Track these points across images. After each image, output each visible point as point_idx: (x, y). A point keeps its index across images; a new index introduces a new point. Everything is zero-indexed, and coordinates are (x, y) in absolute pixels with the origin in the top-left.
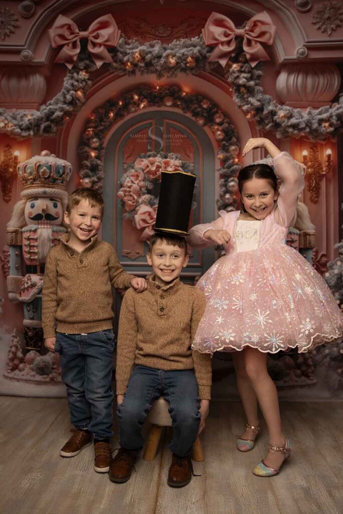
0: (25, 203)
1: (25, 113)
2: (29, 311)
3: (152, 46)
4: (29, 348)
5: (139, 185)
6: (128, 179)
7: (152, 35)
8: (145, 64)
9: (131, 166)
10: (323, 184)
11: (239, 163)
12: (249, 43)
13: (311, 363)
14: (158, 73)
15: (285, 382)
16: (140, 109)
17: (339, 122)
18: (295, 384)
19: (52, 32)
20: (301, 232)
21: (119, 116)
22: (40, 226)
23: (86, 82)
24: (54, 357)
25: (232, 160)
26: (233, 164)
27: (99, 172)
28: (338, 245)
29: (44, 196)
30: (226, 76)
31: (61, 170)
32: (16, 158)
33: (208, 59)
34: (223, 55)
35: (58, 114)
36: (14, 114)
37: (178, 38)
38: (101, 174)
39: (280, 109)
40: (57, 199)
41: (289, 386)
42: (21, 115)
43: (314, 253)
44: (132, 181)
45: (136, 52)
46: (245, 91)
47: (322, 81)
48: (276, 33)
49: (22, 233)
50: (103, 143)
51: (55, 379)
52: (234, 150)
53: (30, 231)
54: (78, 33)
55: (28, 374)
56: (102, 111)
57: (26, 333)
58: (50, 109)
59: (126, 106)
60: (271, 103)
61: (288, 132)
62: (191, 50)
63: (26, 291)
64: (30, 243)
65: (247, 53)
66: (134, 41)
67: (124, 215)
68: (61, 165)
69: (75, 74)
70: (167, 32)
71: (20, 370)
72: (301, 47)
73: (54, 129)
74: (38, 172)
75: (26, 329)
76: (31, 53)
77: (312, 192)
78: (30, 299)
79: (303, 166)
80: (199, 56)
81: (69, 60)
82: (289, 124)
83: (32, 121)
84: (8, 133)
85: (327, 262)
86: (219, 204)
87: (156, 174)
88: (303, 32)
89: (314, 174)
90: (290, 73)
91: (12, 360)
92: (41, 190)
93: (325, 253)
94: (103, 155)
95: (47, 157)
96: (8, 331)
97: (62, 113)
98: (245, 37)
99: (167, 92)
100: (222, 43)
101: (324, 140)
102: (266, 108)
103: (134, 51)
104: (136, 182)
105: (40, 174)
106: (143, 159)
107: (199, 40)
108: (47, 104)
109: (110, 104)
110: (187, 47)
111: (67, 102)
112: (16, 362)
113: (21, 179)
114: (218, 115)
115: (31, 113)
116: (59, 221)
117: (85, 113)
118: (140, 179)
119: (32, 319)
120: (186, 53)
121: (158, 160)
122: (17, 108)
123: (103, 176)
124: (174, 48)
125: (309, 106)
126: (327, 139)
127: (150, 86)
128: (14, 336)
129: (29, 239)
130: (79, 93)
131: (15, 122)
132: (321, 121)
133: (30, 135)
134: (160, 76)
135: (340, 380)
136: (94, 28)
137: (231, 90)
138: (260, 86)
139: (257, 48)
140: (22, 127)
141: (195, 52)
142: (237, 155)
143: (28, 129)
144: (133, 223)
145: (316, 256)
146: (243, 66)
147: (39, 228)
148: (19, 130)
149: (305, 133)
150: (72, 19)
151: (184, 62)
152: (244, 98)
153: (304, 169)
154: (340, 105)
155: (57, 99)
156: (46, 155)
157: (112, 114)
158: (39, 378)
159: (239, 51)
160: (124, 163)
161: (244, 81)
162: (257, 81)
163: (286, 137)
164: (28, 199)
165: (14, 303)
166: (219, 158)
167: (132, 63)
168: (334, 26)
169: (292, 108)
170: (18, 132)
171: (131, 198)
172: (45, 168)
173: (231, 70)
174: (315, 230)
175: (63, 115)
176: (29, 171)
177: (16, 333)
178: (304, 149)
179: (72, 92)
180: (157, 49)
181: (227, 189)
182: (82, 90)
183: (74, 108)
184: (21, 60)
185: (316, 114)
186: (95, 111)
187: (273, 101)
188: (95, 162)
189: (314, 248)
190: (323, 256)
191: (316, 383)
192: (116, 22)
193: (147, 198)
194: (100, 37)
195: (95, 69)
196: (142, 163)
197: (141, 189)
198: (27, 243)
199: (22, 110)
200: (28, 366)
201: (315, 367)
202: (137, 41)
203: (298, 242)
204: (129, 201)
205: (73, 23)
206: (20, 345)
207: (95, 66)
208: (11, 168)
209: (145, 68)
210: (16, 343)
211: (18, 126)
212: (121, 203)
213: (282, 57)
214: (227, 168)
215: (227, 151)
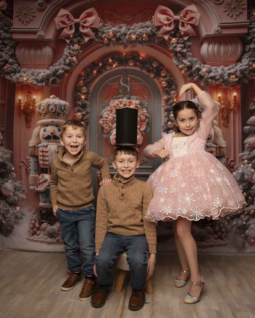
0: (40, 128)
1: (40, 71)
2: (43, 197)
3: (121, 28)
4: (43, 221)
5: (113, 116)
6: (105, 113)
7: (120, 20)
8: (116, 39)
9: (107, 105)
10: (232, 114)
12: (183, 25)
13: (224, 231)
14: (124, 44)
15: (207, 242)
16: (113, 68)
17: (242, 75)
18: (214, 244)
19: (57, 20)
20: (217, 146)
21: (100, 72)
22: (49, 143)
23: (79, 51)
24: (59, 226)
25: (172, 100)
26: (173, 103)
27: (87, 108)
28: (241, 154)
29: (52, 124)
30: (168, 46)
31: (63, 108)
32: (34, 100)
33: (156, 35)
34: (166, 33)
35: (61, 71)
36: (33, 72)
37: (137, 22)
38: (88, 110)
39: (203, 67)
40: (60, 126)
41: (210, 245)
42: (37, 72)
43: (226, 160)
44: (108, 114)
45: (110, 32)
46: (180, 56)
47: (230, 48)
48: (200, 18)
49: (38, 147)
50: (90, 90)
51: (60, 241)
52: (173, 94)
53: (44, 146)
54: (73, 20)
55: (42, 238)
56: (89, 70)
57: (41, 212)
58: (56, 68)
59: (104, 66)
60: (198, 63)
61: (208, 82)
62: (146, 30)
63: (41, 184)
64: (43, 154)
65: (182, 31)
66: (109, 24)
67: (103, 136)
68: (63, 104)
69: (71, 46)
70: (130, 18)
71: (38, 235)
72: (217, 27)
73: (58, 81)
74: (48, 108)
75: (41, 209)
76: (43, 33)
77: (224, 121)
78: (43, 190)
79: (218, 103)
80: (151, 33)
81: (68, 37)
82: (209, 76)
83: (44, 76)
84: (29, 84)
85: (234, 165)
86: (164, 128)
88: (218, 17)
89: (226, 109)
90: (209, 44)
91: (32, 228)
92: (50, 120)
93: (233, 160)
94: (89, 98)
95: (54, 99)
96: (30, 210)
97: (63, 71)
98: (180, 21)
99: (130, 57)
100: (166, 25)
101: (232, 86)
102: (194, 66)
103: (109, 31)
104: (111, 115)
105: (50, 110)
106: (115, 100)
108: (54, 66)
109: (94, 65)
110: (143, 28)
111: (66, 64)
112: (35, 230)
113: (38, 114)
114: (163, 71)
115: (44, 71)
117: (77, 71)
118: (113, 112)
119: (45, 202)
120: (142, 32)
121: (125, 100)
122: (34, 69)
123: (90, 111)
124: (135, 28)
125: (222, 64)
126: (234, 86)
127: (119, 53)
128: (33, 213)
129: (42, 152)
130: (74, 58)
131: (34, 77)
132: (230, 74)
133: (43, 85)
134: (126, 46)
135: (243, 242)
136: (84, 17)
137: (171, 55)
138: (190, 52)
139: (188, 28)
140: (38, 81)
141: (148, 31)
142: (175, 97)
143: (42, 81)
144: (109, 141)
145: (227, 161)
146: (179, 39)
147: (49, 144)
148: (36, 82)
149: (219, 82)
150: (69, 11)
152: (180, 60)
153: (219, 105)
154: (242, 64)
155: (60, 63)
156: (53, 98)
157: (95, 72)
158: (49, 240)
159: (177, 29)
160: (103, 103)
161: (179, 49)
162: (189, 49)
163: (207, 85)
164: (42, 126)
165: (34, 192)
166: (164, 99)
167: (107, 39)
168: (238, 13)
169: (211, 66)
171: (108, 125)
172: (52, 106)
173: (171, 42)
174: (226, 144)
175: (64, 72)
176: (42, 108)
177: (34, 211)
178: (219, 93)
179: (69, 58)
180: (123, 29)
181: (169, 118)
182: (76, 57)
183: (71, 68)
184: (37, 38)
185: (226, 70)
186: (85, 69)
187: (199, 62)
188: (84, 102)
189: (226, 156)
190: (232, 161)
191: (227, 243)
192: (97, 13)
194: (87, 22)
195: (84, 43)
196: (115, 103)
197: (114, 119)
198: (41, 154)
199: (38, 70)
200: (43, 232)
201: (227, 232)
202: (111, 24)
203: (215, 152)
204: (106, 126)
205: (70, 14)
206: (37, 219)
207: (84, 41)
208: (31, 106)
209: (116, 41)
210: (35, 218)
211: (35, 79)
212: (101, 128)
213: (204, 33)
214: (169, 105)
215: (169, 94)
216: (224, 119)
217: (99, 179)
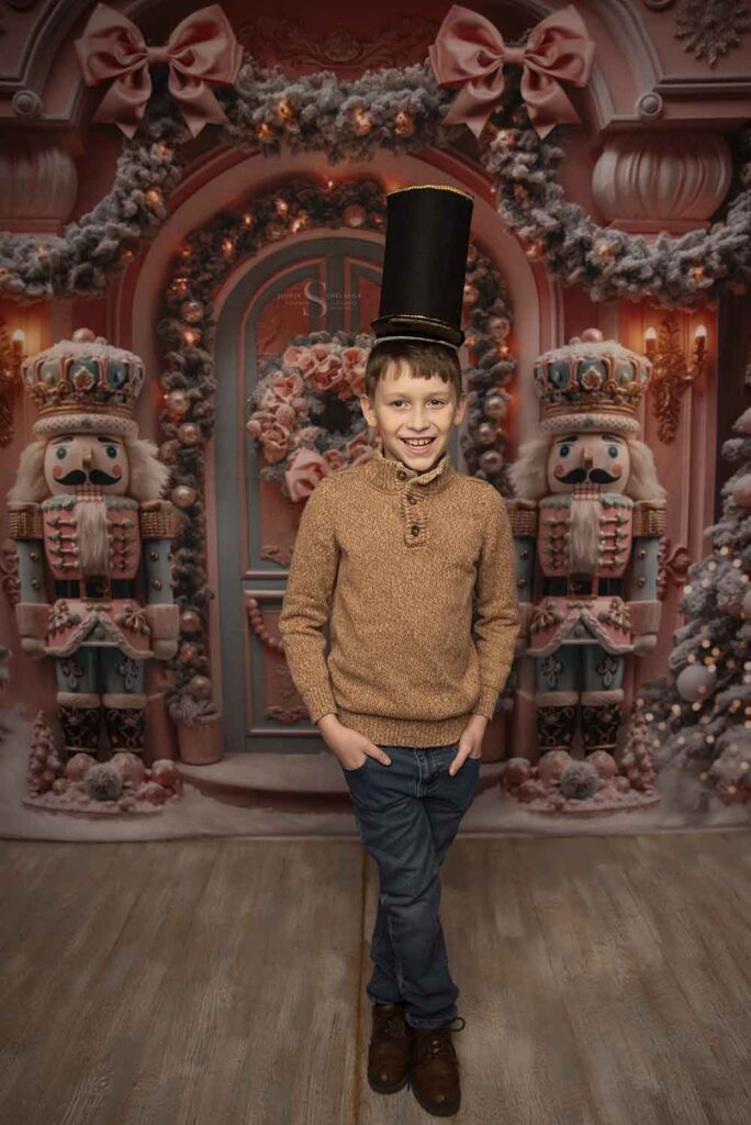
0: (46, 446)
1: (33, 241)
2: (67, 675)
3: (317, 85)
4: (74, 749)
5: (294, 405)
6: (269, 391)
7: (315, 58)
8: (301, 128)
9: (274, 364)
10: (687, 401)
11: (510, 356)
12: (535, 83)
13: (649, 765)
14: (331, 149)
15: (597, 801)
16: (292, 233)
17: (724, 267)
18: (617, 805)
19: (84, 47)
20: (638, 503)
21: (245, 248)
22: (80, 498)
23: (169, 170)
24: (126, 766)
25: (494, 350)
26: (497, 359)
27: (205, 377)
28: (711, 529)
29: (85, 431)
30: (483, 158)
31: (119, 374)
32: (18, 346)
33: (442, 117)
34: (478, 109)
35: (108, 243)
36: (6, 244)
37: (375, 67)
38: (209, 381)
39: (602, 236)
40: (113, 438)
41: (605, 810)
42: (23, 246)
43: (663, 547)
44: (277, 397)
45: (280, 99)
46: (524, 194)
47: (692, 172)
48: (596, 58)
49: (41, 512)
50: (212, 311)
51: (131, 809)
52: (498, 327)
53: (60, 508)
54: (145, 51)
55: (73, 800)
57: (64, 720)
58: (89, 232)
59: (260, 226)
60: (582, 222)
61: (615, 288)
62: (405, 96)
63: (58, 632)
64: (61, 534)
65: (531, 105)
66: (274, 72)
67: (264, 470)
68: (119, 362)
69: (142, 151)
70: (350, 52)
71: (57, 793)
72: (650, 93)
73: (100, 278)
74: (68, 378)
75: (64, 711)
76: (36, 96)
77: (662, 420)
78: (67, 651)
79: (645, 362)
80: (424, 110)
81: (127, 115)
82: (619, 269)
83: (49, 260)
85: (688, 564)
86: (466, 445)
87: (330, 381)
88: (655, 57)
89: (669, 381)
90: (623, 153)
91: (38, 772)
92: (78, 418)
93: (685, 546)
94: (211, 339)
95: (88, 344)
96: (27, 716)
97: (116, 242)
98: (525, 68)
99: (351, 193)
100: (475, 81)
101: (692, 305)
102: (570, 232)
103: (276, 95)
105: (75, 381)
106: (301, 348)
107: (422, 72)
108: (81, 222)
109: (224, 221)
110: (396, 89)
111: (126, 215)
112: (47, 776)
113: (32, 395)
115: (45, 243)
116: (121, 486)
117: (167, 242)
118: (295, 391)
119: (75, 690)
120: (393, 103)
121: (335, 349)
122: (12, 231)
123: (215, 387)
124: (366, 90)
125: (663, 229)
126: (698, 304)
127: (310, 180)
128: (39, 726)
129: (57, 525)
130: (154, 196)
131: (12, 264)
132: (686, 264)
133: (45, 292)
134: (335, 156)
136: (183, 38)
138: (556, 183)
139: (552, 95)
140: (27, 276)
141: (413, 100)
142: (505, 339)
143: (40, 279)
144: (283, 489)
145: (666, 551)
146: (521, 136)
147: (77, 502)
148: (18, 282)
149: (651, 290)
150: (128, 16)
151: (390, 124)
152: (523, 210)
153: (648, 369)
154: (727, 229)
155: (103, 210)
156: (85, 339)
157: (229, 246)
158: (96, 806)
159: (512, 99)
160: (258, 357)
161: (522, 172)
162: (552, 172)
163: (612, 299)
164: (50, 439)
165: (35, 658)
166: (467, 346)
167: (270, 125)
168: (722, 45)
169: (626, 234)
170: (18, 286)
171: (278, 434)
172: (83, 368)
173: (494, 144)
174: (666, 498)
175: (119, 247)
176: (49, 375)
177: (42, 719)
178: (648, 326)
180: (327, 93)
181: (483, 412)
182: (160, 190)
183: (142, 230)
184: (13, 115)
185: (676, 247)
186: (191, 237)
187: (585, 217)
188: (194, 356)
189: (662, 536)
190: (681, 551)
191: (658, 802)
192: (232, 24)
193: (311, 434)
194: (197, 61)
195: (189, 138)
196: (299, 357)
197: (297, 415)
198: (54, 533)
199: (25, 236)
200: (73, 784)
201: (657, 770)
202: (282, 72)
203: (630, 523)
204: (272, 440)
205: (132, 24)
206: (53, 742)
207: (186, 131)
208: (8, 369)
209: (301, 137)
210: (45, 740)
211: (18, 271)
212: (255, 445)
213: (606, 115)
214: (484, 367)
215: (484, 329)
216: (663, 414)
217: (252, 613)
